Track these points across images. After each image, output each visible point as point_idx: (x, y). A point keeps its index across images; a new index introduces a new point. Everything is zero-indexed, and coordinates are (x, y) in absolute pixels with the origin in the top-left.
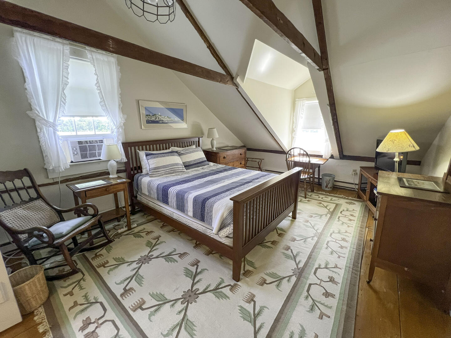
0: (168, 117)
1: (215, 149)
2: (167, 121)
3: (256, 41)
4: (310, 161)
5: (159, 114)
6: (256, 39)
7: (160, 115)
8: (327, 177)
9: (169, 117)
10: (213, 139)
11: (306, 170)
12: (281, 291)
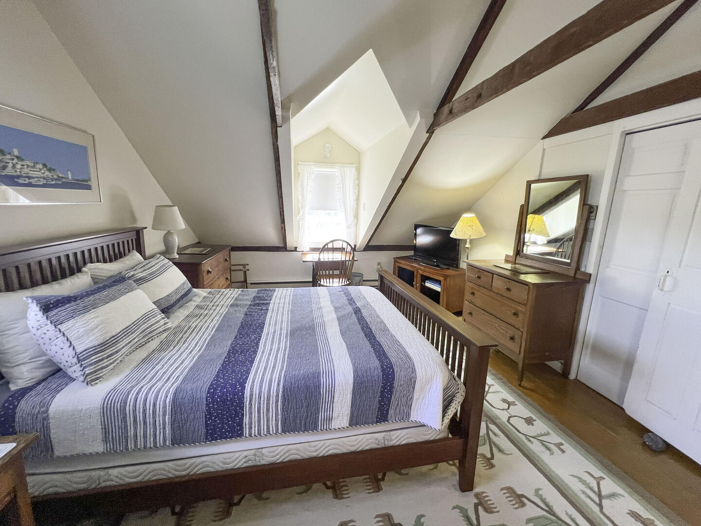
0: (45, 165)
1: (178, 257)
2: (44, 178)
3: (370, 52)
4: (319, 259)
5: (16, 152)
6: (371, 49)
7: (17, 157)
8: (356, 278)
9: (49, 166)
10: (169, 233)
11: (326, 273)
12: (510, 454)
